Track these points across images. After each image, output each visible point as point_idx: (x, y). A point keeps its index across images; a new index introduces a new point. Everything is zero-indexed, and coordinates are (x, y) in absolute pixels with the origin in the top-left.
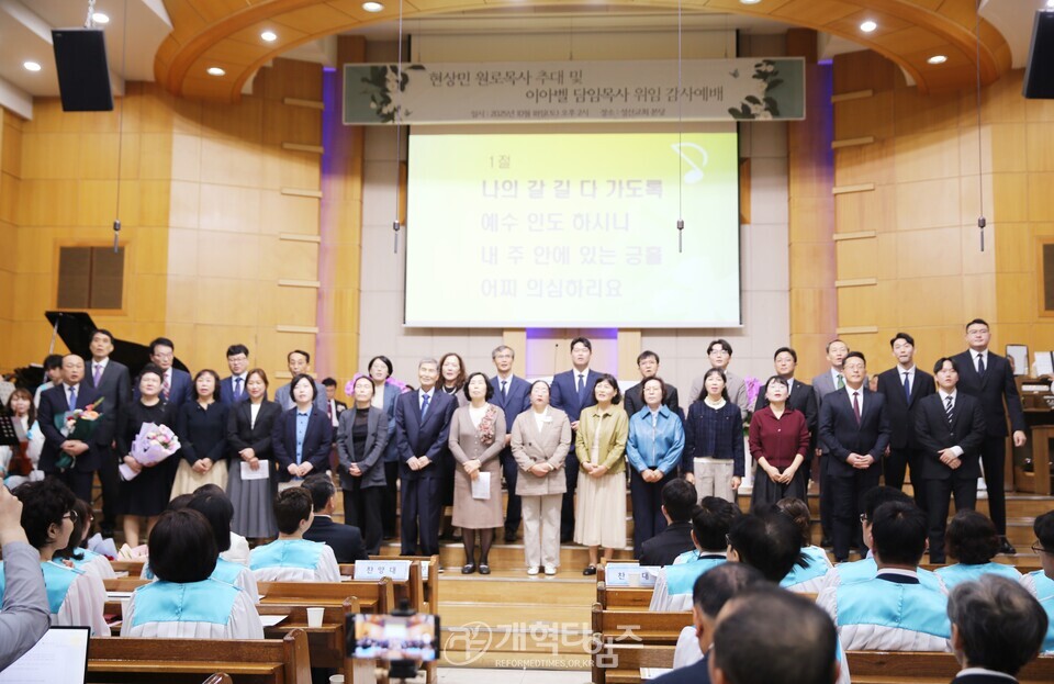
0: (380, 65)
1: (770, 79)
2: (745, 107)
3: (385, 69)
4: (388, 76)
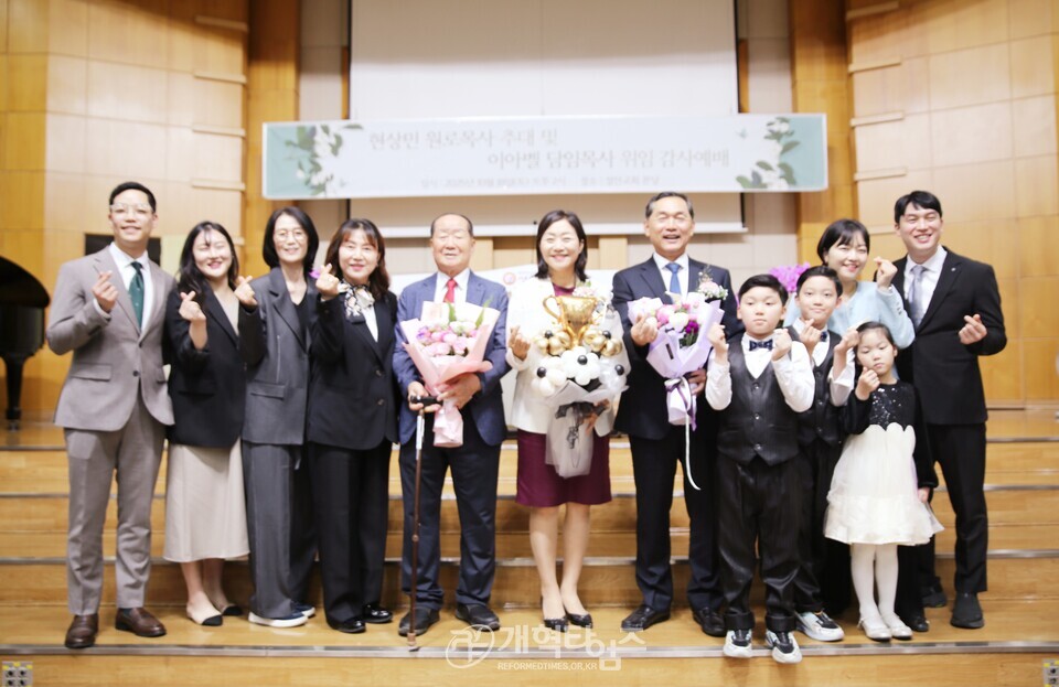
0: (306, 123)
1: (785, 140)
2: (755, 175)
3: (313, 131)
4: (317, 139)
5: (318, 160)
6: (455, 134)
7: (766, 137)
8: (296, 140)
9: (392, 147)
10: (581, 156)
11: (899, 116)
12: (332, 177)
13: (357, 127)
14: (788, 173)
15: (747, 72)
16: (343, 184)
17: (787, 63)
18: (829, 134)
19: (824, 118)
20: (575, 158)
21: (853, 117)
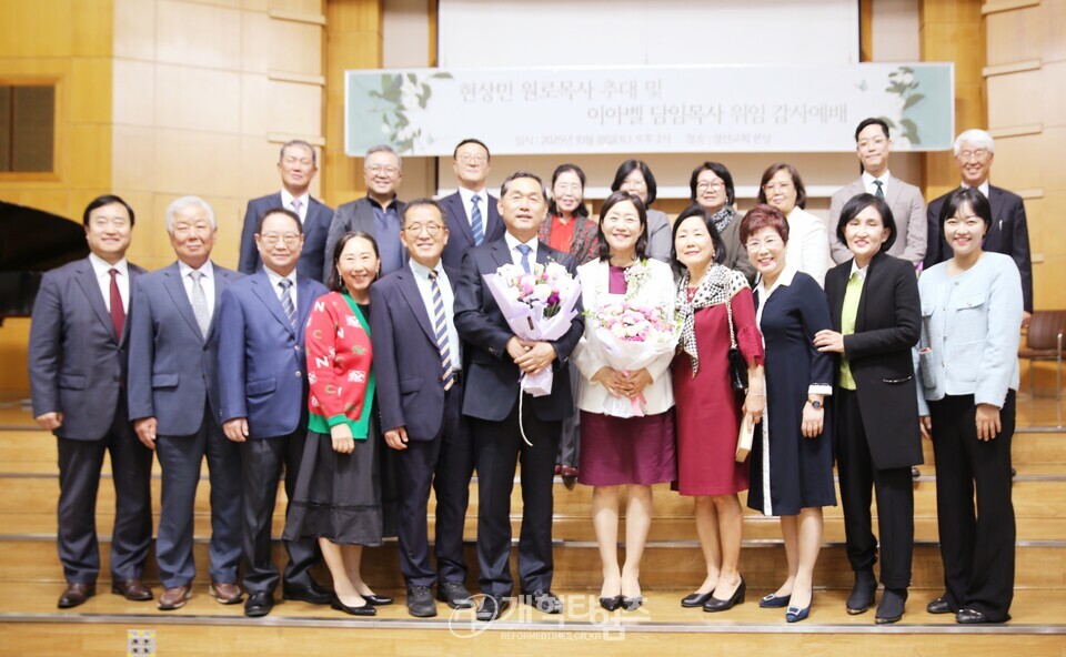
0: (394, 72)
1: (909, 93)
3: (399, 79)
4: (403, 88)
5: (404, 113)
6: (552, 85)
7: (888, 90)
8: (380, 91)
9: (484, 99)
10: (688, 110)
11: (1036, 64)
12: (419, 132)
13: (446, 76)
14: (912, 132)
16: (431, 141)
18: (957, 84)
19: (952, 67)
20: (681, 113)
21: (986, 65)
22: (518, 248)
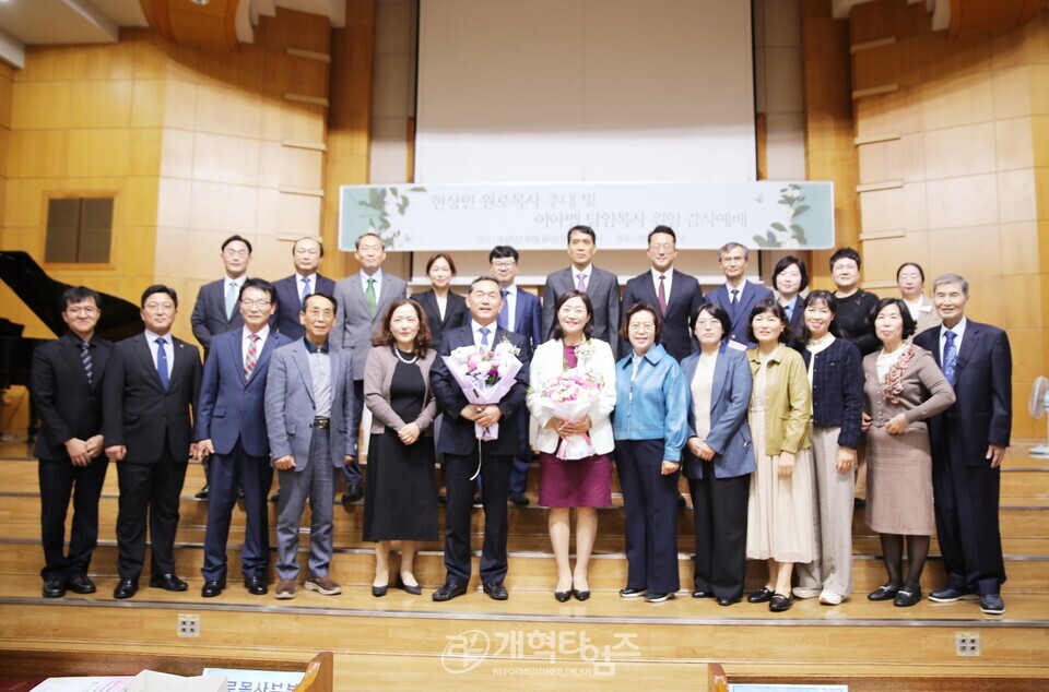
0: (380, 187)
1: (797, 204)
2: (770, 235)
3: (384, 192)
4: (386, 199)
5: (387, 218)
6: (507, 197)
7: (780, 202)
8: (368, 201)
9: (451, 207)
10: (617, 217)
11: (898, 184)
12: (399, 233)
13: (421, 190)
14: (799, 234)
15: (765, 142)
16: (408, 239)
17: (801, 135)
18: (835, 203)
19: (832, 184)
20: (611, 219)
21: (859, 184)
22: (481, 330)
